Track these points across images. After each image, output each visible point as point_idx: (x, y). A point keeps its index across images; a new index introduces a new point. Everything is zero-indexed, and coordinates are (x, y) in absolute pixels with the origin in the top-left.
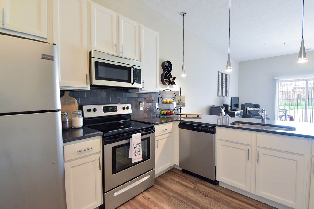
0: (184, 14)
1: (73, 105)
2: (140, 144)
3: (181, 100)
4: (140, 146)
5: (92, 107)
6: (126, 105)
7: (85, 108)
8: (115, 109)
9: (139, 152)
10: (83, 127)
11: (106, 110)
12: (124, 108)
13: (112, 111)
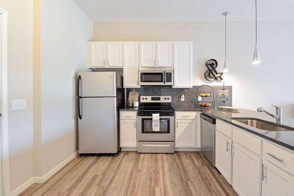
0: (225, 14)
1: (136, 96)
2: (158, 121)
3: (224, 94)
4: (158, 122)
5: (145, 97)
6: (167, 97)
7: (142, 97)
8: (159, 99)
9: (157, 126)
10: (138, 107)
11: (153, 99)
12: (165, 99)
13: (157, 100)
